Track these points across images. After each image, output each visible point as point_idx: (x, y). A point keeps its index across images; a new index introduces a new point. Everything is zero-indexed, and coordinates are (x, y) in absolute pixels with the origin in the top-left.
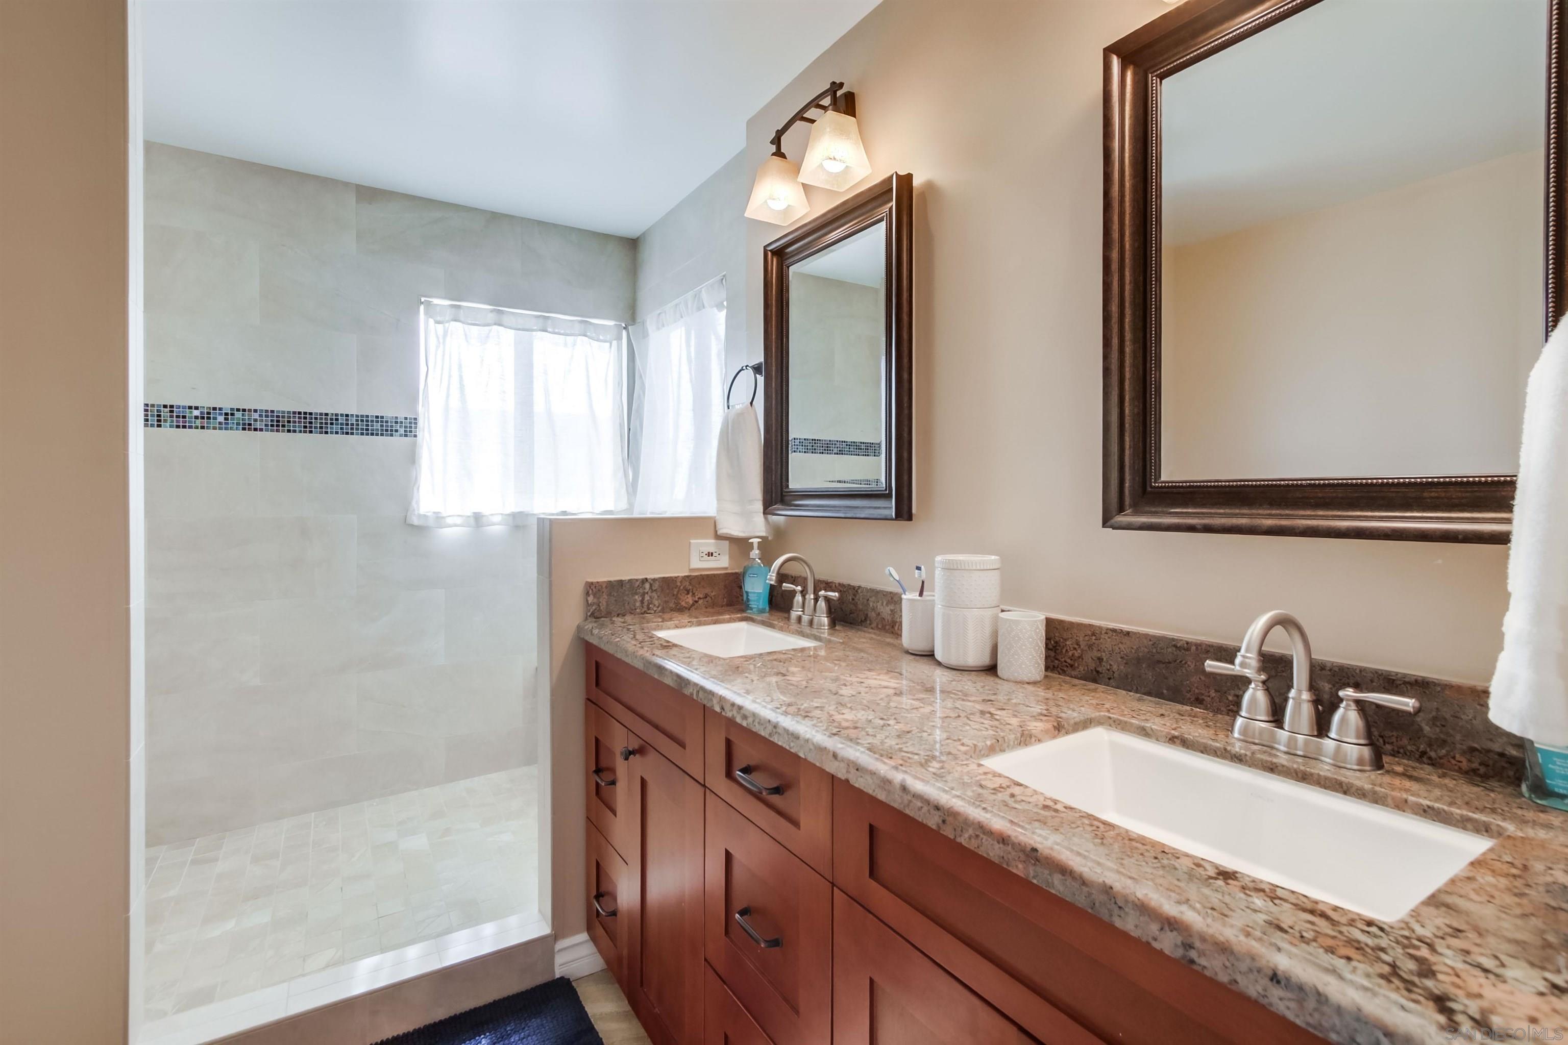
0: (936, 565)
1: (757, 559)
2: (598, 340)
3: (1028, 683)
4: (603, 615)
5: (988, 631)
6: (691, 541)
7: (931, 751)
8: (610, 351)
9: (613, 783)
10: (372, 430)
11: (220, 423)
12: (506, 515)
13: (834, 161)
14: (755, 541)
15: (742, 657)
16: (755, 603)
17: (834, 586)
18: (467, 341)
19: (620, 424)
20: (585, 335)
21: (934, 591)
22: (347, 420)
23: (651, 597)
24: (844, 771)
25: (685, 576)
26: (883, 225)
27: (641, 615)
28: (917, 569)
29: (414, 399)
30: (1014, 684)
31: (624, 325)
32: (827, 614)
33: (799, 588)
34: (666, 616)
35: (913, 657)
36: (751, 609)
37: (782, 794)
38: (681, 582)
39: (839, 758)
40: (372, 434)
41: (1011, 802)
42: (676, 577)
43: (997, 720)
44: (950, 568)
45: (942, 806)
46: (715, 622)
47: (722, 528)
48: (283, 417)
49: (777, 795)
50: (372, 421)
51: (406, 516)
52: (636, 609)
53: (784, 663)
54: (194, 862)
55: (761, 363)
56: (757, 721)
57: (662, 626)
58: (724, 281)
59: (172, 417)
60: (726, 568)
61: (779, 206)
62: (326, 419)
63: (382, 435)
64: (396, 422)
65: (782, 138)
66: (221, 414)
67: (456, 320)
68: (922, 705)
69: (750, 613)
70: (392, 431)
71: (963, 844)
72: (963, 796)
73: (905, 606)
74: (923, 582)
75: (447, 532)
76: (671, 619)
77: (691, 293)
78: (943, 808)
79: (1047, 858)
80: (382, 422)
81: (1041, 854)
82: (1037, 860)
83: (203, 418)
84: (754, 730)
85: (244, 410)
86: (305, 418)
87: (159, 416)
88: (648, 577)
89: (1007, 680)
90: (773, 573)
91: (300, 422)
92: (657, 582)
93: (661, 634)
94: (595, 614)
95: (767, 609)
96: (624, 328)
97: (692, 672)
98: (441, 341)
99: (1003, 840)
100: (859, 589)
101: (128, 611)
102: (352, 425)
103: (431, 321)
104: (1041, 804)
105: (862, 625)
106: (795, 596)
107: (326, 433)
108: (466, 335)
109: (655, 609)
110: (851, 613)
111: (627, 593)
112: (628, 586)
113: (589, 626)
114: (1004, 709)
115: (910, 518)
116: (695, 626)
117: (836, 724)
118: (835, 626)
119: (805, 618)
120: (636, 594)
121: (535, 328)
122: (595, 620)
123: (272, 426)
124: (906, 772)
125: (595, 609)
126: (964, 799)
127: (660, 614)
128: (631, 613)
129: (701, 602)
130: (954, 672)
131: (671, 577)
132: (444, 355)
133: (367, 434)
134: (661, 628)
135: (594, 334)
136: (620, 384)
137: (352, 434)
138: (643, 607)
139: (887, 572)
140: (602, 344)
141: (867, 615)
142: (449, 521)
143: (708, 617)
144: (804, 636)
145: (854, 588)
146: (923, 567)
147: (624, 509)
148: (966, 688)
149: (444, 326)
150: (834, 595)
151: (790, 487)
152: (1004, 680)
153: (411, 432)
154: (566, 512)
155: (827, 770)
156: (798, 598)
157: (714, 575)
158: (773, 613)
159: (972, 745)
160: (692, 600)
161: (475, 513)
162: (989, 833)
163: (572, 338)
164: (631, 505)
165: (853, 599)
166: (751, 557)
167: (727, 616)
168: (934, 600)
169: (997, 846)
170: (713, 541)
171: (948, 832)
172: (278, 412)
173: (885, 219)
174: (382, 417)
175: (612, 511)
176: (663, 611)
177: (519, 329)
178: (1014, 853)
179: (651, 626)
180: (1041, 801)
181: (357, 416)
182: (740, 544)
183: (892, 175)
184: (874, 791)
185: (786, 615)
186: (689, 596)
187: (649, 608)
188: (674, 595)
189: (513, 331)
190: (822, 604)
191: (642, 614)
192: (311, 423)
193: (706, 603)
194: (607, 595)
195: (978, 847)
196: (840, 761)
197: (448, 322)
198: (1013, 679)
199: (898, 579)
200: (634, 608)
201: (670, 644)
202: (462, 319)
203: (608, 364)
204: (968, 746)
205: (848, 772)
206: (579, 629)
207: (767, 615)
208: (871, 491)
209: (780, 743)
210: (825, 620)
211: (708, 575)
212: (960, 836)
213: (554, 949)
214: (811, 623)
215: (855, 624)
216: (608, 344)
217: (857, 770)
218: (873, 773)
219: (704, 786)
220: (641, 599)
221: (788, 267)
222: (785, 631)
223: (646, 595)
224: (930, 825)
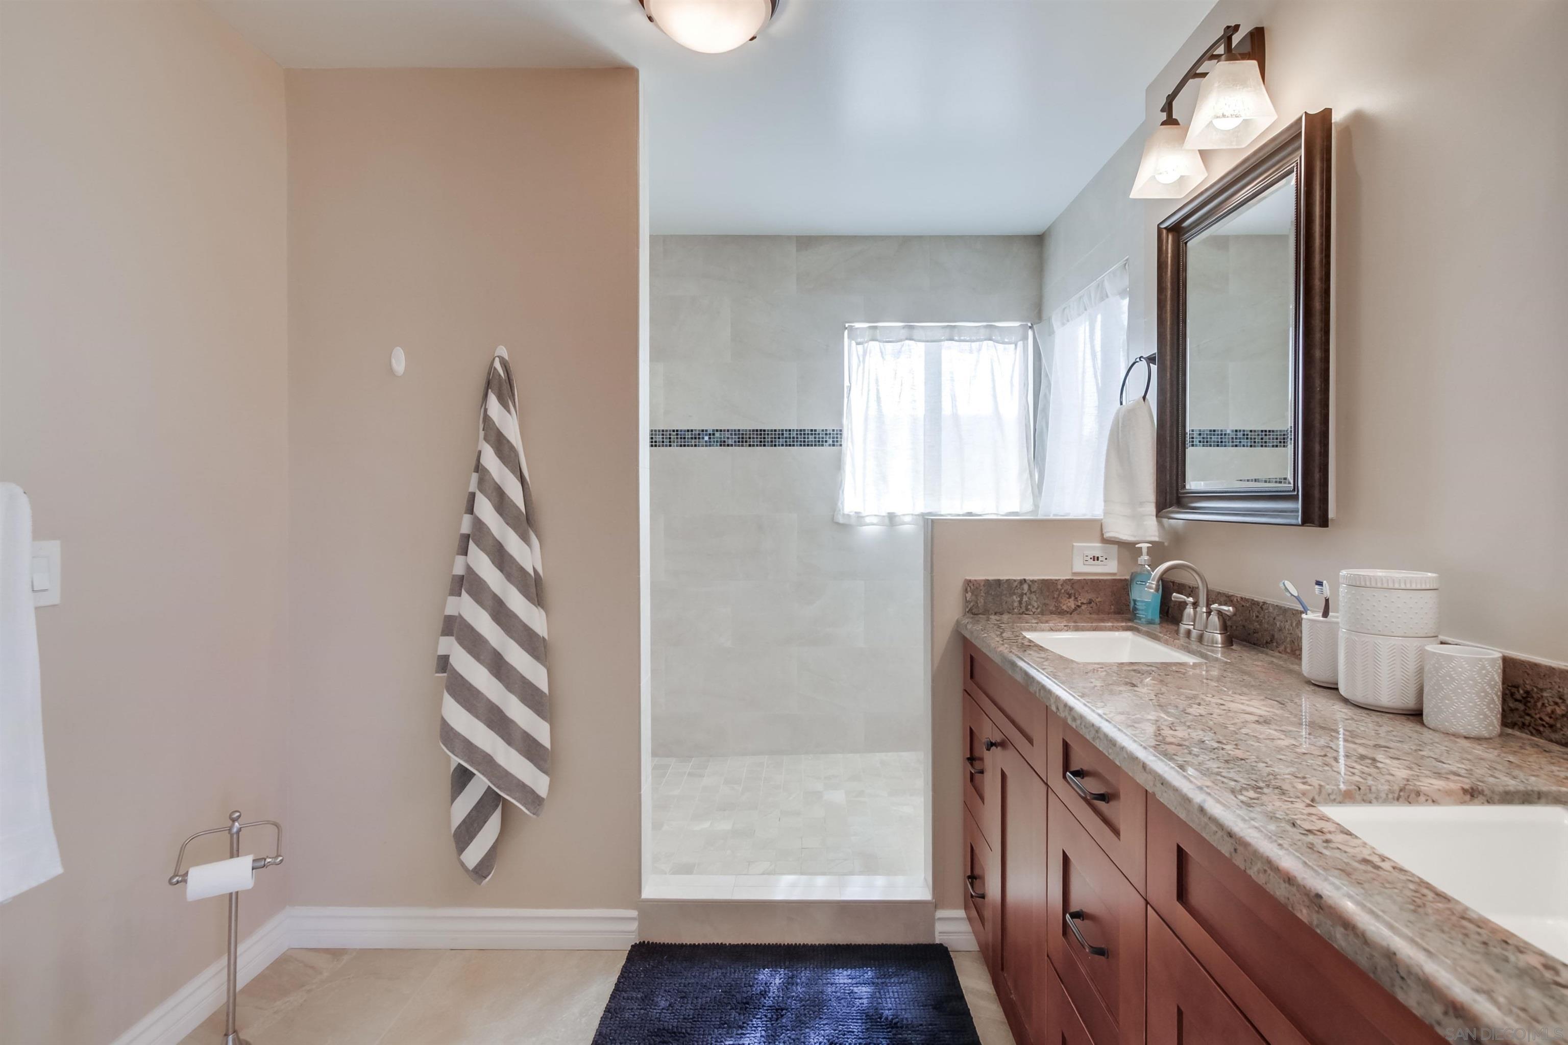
0: (1341, 580)
1: (1147, 566)
2: (1004, 343)
3: (1466, 738)
4: (981, 611)
5: (1412, 667)
6: (1075, 544)
7: (1256, 781)
8: (1015, 353)
9: (982, 772)
10: (808, 442)
11: (706, 442)
12: (916, 515)
13: (1223, 119)
14: (1144, 546)
15: (1098, 664)
16: (1143, 612)
17: (1235, 600)
18: (883, 357)
19: (1026, 425)
20: (990, 340)
21: (1337, 612)
22: (790, 434)
23: (1029, 598)
24: (1151, 783)
25: (1066, 580)
26: (1293, 178)
27: (1019, 616)
28: (1316, 584)
29: (840, 414)
30: (1442, 735)
31: (1030, 325)
32: (1220, 631)
33: (1191, 599)
34: (1044, 618)
35: (1314, 688)
36: (1140, 619)
37: (1108, 802)
38: (1062, 585)
39: (1147, 770)
40: (808, 445)
41: (1319, 846)
42: (1056, 580)
43: (1377, 768)
44: (1356, 585)
45: (1235, 833)
46: (1095, 629)
47: (1108, 532)
48: (746, 434)
49: (1104, 802)
50: (808, 434)
51: (833, 515)
52: (1013, 609)
53: (1143, 674)
54: (690, 774)
55: (1155, 354)
56: (1083, 724)
57: (1036, 627)
58: (1127, 265)
59: (677, 438)
60: (1114, 574)
61: (1172, 178)
62: (775, 434)
63: (815, 445)
64: (826, 434)
65: (1174, 103)
66: (706, 435)
67: (874, 339)
68: (1283, 737)
69: (1137, 623)
70: (822, 441)
71: (1253, 877)
72: (1262, 829)
73: (1305, 627)
74: (1327, 601)
75: (866, 529)
76: (1047, 622)
77: (1094, 284)
78: (1236, 836)
79: (1330, 907)
80: (815, 434)
81: (1325, 901)
82: (1320, 907)
83: (695, 438)
84: (1081, 733)
85: (721, 431)
86: (761, 434)
87: (670, 438)
88: (1027, 578)
89: (1434, 730)
90: (1152, 580)
91: (757, 438)
92: (1036, 584)
93: (1029, 635)
94: (974, 611)
95: (1157, 620)
96: (1030, 327)
97: (1039, 671)
98: (861, 359)
99: (1290, 880)
100: (1264, 605)
101: (639, 579)
102: (793, 438)
103: (853, 343)
104: (1360, 857)
105: (1267, 648)
106: (1185, 608)
107: (775, 446)
108: (882, 353)
109: (1034, 610)
110: (1254, 633)
111: (1005, 592)
112: (1006, 586)
113: (965, 621)
114: (1399, 759)
115: (1324, 522)
116: (1072, 630)
117: (1160, 738)
118: (1232, 645)
119: (1195, 633)
120: (1014, 594)
121: (943, 338)
122: (972, 616)
123: (739, 442)
124: (1209, 794)
125: (973, 606)
126: (1262, 831)
127: (1039, 616)
128: (1009, 613)
129: (1084, 607)
130: (1359, 711)
131: (1051, 580)
132: (863, 373)
133: (804, 445)
134: (1034, 629)
135: (999, 338)
136: (1026, 385)
137: (794, 445)
138: (1021, 607)
139: (1281, 585)
140: (1007, 346)
141: (1273, 636)
142: (868, 520)
143: (1088, 622)
144: (1189, 652)
145: (1257, 603)
146: (1325, 582)
147: (1031, 510)
148: (1362, 729)
149: (864, 347)
150: (1228, 609)
151: (1188, 487)
152: (1430, 728)
153: (837, 441)
154: (971, 513)
155: (1138, 781)
156: (1189, 610)
157: (1100, 581)
158: (1164, 625)
159: (1317, 787)
160: (1075, 604)
161: (888, 513)
162: (1277, 870)
163: (978, 343)
164: (1036, 506)
165: (1257, 617)
166: (1139, 562)
167: (1110, 624)
168: (1337, 623)
169: (1284, 885)
170: (1100, 545)
171: (1239, 861)
172: (743, 430)
173: (1295, 170)
174: (815, 430)
175: (1017, 512)
176: (1042, 613)
177: (927, 341)
178: (1298, 896)
179: (1024, 626)
180: (1366, 853)
181: (797, 430)
182: (1129, 548)
183: (1301, 118)
184: (1176, 808)
185: (1174, 627)
186: (1070, 600)
187: (1027, 609)
188: (1054, 598)
189: (924, 343)
190: (1214, 618)
191: (1020, 614)
192: (764, 438)
193: (1091, 609)
194: (985, 594)
195: (1266, 884)
196: (1148, 774)
197: (867, 342)
198: (1442, 729)
199: (1296, 594)
200: (1011, 608)
201: (1032, 644)
202: (879, 338)
203: (1014, 364)
204: (1310, 785)
205: (1155, 785)
206: (958, 623)
207: (1158, 627)
208: (1277, 491)
209: (1101, 749)
210: (1219, 637)
211: (1092, 581)
212: (1250, 868)
213: (934, 917)
214: (1201, 639)
215: (1259, 646)
216: (1013, 346)
217: (1162, 784)
218: (1176, 790)
219: (1046, 784)
220: (1019, 599)
221: (1186, 243)
222: (1171, 645)
223: (1025, 596)
224: (1223, 852)
